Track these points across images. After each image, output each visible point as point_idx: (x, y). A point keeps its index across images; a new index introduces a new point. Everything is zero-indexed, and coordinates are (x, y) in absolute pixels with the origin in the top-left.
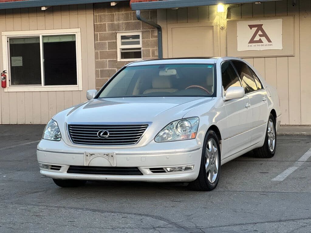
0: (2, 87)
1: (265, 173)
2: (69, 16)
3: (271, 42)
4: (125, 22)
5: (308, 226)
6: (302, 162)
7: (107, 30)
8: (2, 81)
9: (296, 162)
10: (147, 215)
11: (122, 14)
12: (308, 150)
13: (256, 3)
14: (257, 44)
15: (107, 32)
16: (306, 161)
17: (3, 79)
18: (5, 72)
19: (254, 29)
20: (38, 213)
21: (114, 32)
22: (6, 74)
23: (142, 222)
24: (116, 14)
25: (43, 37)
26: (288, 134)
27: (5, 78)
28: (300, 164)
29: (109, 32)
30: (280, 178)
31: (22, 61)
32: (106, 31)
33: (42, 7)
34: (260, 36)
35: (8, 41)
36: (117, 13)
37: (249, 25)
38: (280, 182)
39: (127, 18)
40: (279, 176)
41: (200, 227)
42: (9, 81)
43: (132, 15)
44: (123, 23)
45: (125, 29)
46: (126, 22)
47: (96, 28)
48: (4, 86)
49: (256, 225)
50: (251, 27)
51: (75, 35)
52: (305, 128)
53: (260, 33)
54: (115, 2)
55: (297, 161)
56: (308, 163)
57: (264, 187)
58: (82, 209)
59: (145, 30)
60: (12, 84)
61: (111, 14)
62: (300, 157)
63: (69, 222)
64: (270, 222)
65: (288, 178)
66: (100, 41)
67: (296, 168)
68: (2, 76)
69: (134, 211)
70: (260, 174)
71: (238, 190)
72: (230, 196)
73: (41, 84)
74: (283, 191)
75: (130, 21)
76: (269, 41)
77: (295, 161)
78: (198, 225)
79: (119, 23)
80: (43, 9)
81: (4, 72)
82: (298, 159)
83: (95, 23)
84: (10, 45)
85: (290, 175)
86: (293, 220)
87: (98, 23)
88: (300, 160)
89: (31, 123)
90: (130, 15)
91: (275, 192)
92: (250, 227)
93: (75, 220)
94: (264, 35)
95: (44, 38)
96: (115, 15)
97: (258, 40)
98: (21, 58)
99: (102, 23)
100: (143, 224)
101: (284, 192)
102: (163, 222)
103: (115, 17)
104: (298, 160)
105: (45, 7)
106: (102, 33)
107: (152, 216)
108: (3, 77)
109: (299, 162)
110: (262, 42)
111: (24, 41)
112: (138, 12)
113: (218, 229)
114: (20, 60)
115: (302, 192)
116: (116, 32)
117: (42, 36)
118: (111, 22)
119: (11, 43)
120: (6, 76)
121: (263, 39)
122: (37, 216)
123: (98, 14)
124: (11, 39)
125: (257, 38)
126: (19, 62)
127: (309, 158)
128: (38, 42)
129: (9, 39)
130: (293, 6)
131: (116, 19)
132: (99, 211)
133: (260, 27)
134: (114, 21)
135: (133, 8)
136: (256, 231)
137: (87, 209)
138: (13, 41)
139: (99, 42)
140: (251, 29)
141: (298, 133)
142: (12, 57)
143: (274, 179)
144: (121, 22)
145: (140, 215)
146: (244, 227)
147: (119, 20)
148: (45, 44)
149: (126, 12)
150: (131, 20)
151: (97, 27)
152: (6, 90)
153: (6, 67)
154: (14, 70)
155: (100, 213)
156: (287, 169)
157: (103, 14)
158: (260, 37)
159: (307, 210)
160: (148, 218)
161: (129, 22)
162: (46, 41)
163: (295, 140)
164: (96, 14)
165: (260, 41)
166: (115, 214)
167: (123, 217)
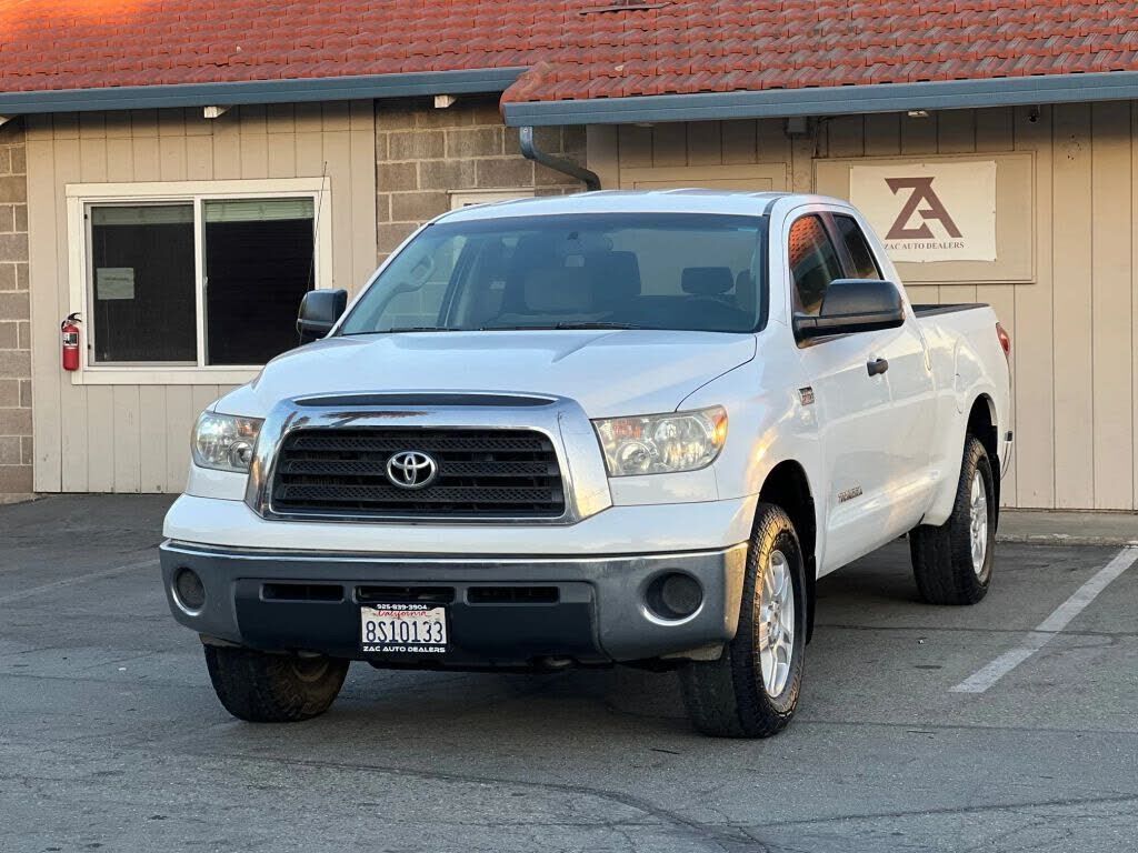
0: (66, 368)
1: (932, 667)
2: (292, 136)
3: (960, 236)
4: (478, 158)
5: (1047, 824)
6: (1048, 635)
7: (419, 187)
8: (65, 347)
9: (1031, 634)
10: (585, 790)
11: (471, 132)
12: (1072, 594)
13: (910, 114)
14: (915, 241)
15: (416, 192)
16: (1061, 632)
17: (67, 342)
18: (76, 317)
19: (906, 193)
20: (264, 779)
21: (442, 191)
22: (78, 325)
23: (570, 807)
24: (448, 133)
25: (206, 203)
26: (1011, 538)
27: (75, 339)
28: (1041, 640)
29: (427, 191)
30: (976, 683)
31: (133, 283)
32: (416, 188)
33: (207, 106)
34: (925, 214)
35: (86, 217)
36: (453, 129)
37: (888, 181)
38: (975, 698)
39: (485, 145)
40: (973, 678)
41: (741, 824)
42: (89, 347)
43: (503, 137)
44: (473, 162)
45: (479, 182)
46: (483, 158)
47: (382, 177)
48: (70, 365)
49: (898, 819)
50: (895, 184)
51: (312, 199)
52: (1068, 518)
53: (924, 205)
54: (449, 95)
55: (1033, 631)
56: (1066, 637)
57: (926, 711)
58: (389, 769)
59: (545, 187)
60: (97, 360)
61: (432, 134)
62: (1043, 619)
63: (359, 805)
64: (938, 811)
65: (999, 684)
66: (394, 219)
67: (1029, 654)
68: (64, 330)
69: (545, 779)
70: (916, 671)
71: (848, 720)
72: (825, 737)
73: (196, 359)
74: (984, 724)
75: (497, 157)
76: (954, 232)
77: (1027, 631)
78: (732, 817)
79: (459, 162)
80: (211, 113)
81: (72, 317)
82: (1036, 626)
83: (379, 162)
84: (95, 229)
85: (1007, 677)
86: (1007, 808)
87: (390, 162)
88: (1045, 626)
89: (159, 488)
90: (495, 138)
91: (958, 727)
92: (881, 825)
93: (378, 801)
94: (938, 211)
95: (210, 207)
96: (445, 137)
97: (918, 228)
98: (128, 274)
99: (404, 162)
100: (574, 814)
101: (984, 728)
102: (632, 808)
103: (446, 142)
104: (1038, 628)
105: (217, 106)
106: (402, 195)
107: (600, 794)
108: (67, 336)
109: (1038, 635)
110: (931, 236)
111: (141, 216)
112: (526, 135)
113: (791, 829)
114: (126, 279)
115: (1039, 726)
116: (449, 191)
117: (202, 200)
118: (432, 160)
119: (98, 223)
120: (77, 330)
121: (935, 225)
122: (261, 788)
123: (388, 132)
124: (97, 210)
125: (915, 222)
126: (122, 284)
127: (1070, 622)
128: (186, 220)
129: (89, 207)
130: (1033, 119)
131: (450, 147)
132: (440, 777)
133: (923, 187)
134: (442, 155)
135: (509, 118)
136: (898, 834)
137: (403, 771)
138: (104, 218)
139: (391, 222)
140: (895, 192)
141: (1044, 537)
142: (99, 270)
143: (961, 688)
144: (465, 159)
145: (564, 788)
146: (865, 825)
147: (459, 152)
148: (210, 228)
149: (483, 127)
150: (500, 153)
151: (386, 175)
152: (77, 378)
153: (80, 301)
154: (104, 310)
155: (443, 783)
156: (1000, 658)
157: (405, 131)
158: (925, 218)
159: (1049, 781)
160: (587, 798)
161: (495, 161)
162: (214, 217)
163: (1034, 559)
164: (385, 132)
165: (924, 232)
166: (489, 786)
167: (514, 795)
